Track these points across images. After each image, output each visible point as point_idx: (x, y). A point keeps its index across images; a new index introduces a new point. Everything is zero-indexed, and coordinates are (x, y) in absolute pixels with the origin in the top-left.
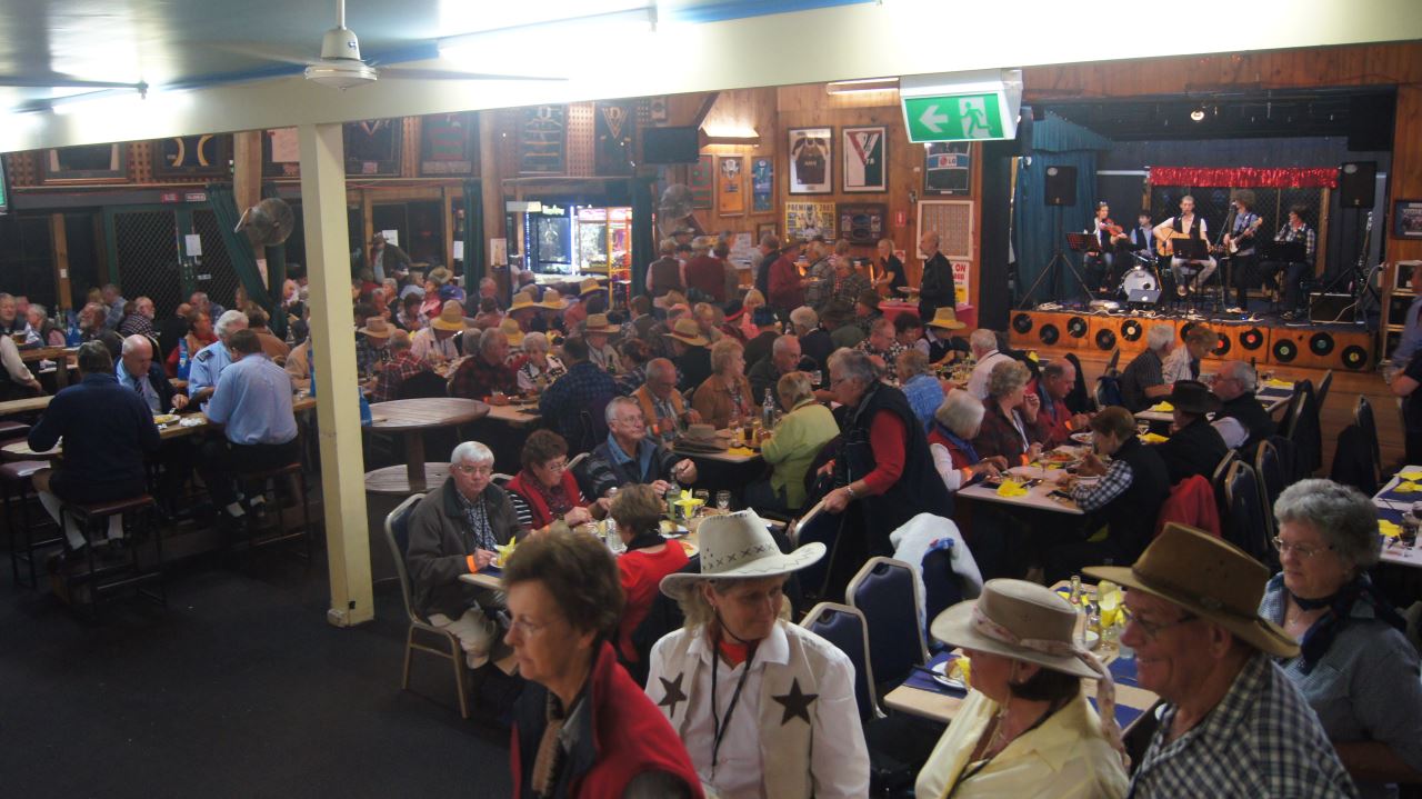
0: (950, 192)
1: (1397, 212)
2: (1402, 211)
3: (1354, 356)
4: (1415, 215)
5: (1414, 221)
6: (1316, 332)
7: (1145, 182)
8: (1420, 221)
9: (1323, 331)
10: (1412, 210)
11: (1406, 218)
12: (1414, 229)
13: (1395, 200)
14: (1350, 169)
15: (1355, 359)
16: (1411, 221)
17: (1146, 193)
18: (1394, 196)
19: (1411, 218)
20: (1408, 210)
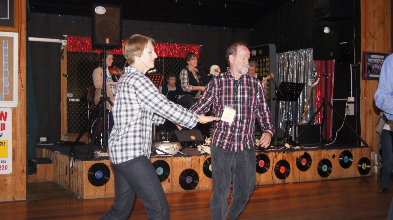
1: (365, 61)
2: (368, 60)
3: (364, 166)
4: (374, 63)
5: (373, 67)
6: (343, 150)
7: (62, 48)
8: (376, 67)
9: (347, 149)
10: (372, 60)
11: (369, 65)
12: (374, 72)
13: (363, 52)
14: (326, 30)
15: (365, 167)
16: (372, 67)
17: (63, 58)
18: (363, 49)
19: (372, 65)
20: (371, 59)
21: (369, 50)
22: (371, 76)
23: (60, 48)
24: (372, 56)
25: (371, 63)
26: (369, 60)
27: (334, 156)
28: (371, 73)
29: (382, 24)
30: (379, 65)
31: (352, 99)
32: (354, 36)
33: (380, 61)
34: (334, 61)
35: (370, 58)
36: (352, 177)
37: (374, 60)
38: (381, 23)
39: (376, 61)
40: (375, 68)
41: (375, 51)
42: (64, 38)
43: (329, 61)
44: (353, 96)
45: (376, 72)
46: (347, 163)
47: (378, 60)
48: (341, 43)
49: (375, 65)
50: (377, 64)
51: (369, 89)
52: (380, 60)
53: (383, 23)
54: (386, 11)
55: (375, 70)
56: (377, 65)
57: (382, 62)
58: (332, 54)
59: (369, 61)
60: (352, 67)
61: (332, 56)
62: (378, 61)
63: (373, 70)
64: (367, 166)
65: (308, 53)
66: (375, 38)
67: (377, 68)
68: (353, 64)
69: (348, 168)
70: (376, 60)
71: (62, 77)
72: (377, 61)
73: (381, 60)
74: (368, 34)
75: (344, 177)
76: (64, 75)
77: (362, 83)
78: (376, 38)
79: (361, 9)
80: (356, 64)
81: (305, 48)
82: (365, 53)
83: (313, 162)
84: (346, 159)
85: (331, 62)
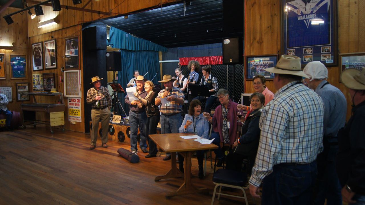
0: (73, 67)
1: (248, 64)
5: (258, 69)
8: (261, 69)
10: (256, 62)
11: (253, 68)
13: (246, 56)
16: (256, 69)
18: (246, 54)
25: (255, 66)
30: (264, 66)
33: (265, 63)
38: (268, 27)
39: (260, 63)
45: (261, 73)
49: (260, 67)
50: (262, 65)
53: (270, 26)
55: (259, 71)
56: (262, 67)
57: (267, 63)
58: (231, 60)
59: (252, 63)
61: (231, 62)
62: (262, 63)
63: (257, 72)
73: (267, 62)
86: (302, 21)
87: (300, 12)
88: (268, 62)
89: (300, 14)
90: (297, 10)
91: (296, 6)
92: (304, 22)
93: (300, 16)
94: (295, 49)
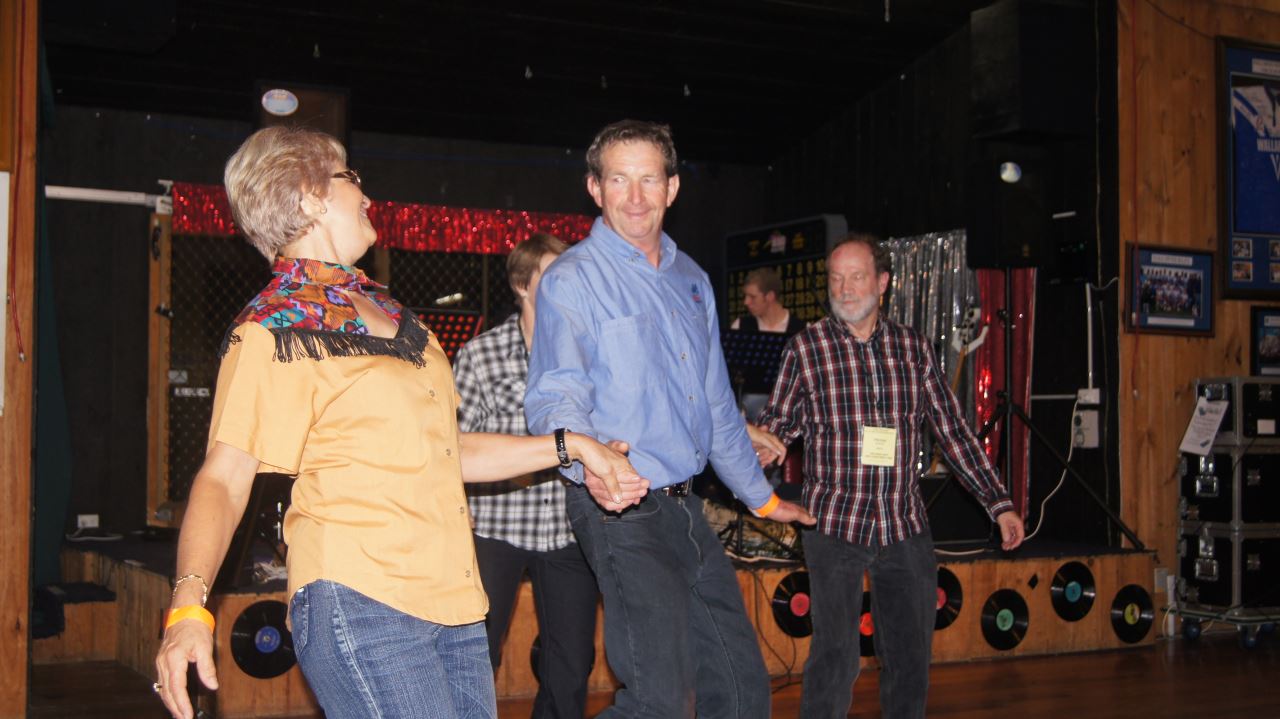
1: (1133, 273)
2: (1142, 271)
3: (1132, 612)
4: (1162, 281)
5: (1160, 293)
6: (1062, 563)
7: (156, 223)
8: (1168, 293)
9: (1075, 559)
10: (1156, 269)
11: (1147, 287)
12: (1161, 310)
13: (1127, 244)
14: (1010, 173)
15: (1134, 619)
16: (1155, 294)
17: (157, 255)
18: (1125, 235)
19: (1156, 286)
20: (1151, 268)
21: (1145, 237)
22: (1152, 321)
23: (147, 221)
24: (1156, 258)
25: (1154, 281)
26: (1146, 269)
27: (1033, 582)
28: (1154, 312)
29: (1186, 155)
30: (1177, 285)
31: (1091, 395)
32: (1099, 191)
33: (1180, 274)
34: (1033, 273)
35: (1149, 263)
36: (1094, 648)
37: (1163, 269)
38: (1183, 153)
39: (1167, 273)
40: (1164, 296)
41: (1166, 241)
42: (161, 191)
43: (1019, 272)
44: (1094, 387)
45: (1169, 309)
46: (1076, 603)
47: (1174, 271)
48: (1056, 216)
49: (1165, 286)
50: (1171, 282)
51: (1147, 362)
52: (1180, 272)
53: (1189, 151)
54: (1200, 116)
55: (1165, 303)
56: (1172, 287)
57: (1186, 276)
58: (1026, 248)
59: (1145, 272)
60: (1092, 291)
61: (1026, 255)
62: (1173, 275)
63: (1158, 303)
64: (1140, 614)
65: (953, 248)
66: (1165, 198)
67: (1171, 296)
68: (1094, 281)
69: (1080, 621)
70: (1168, 270)
71: (154, 317)
72: (1170, 273)
73: (1185, 271)
74: (1141, 188)
75: (1065, 651)
76: (158, 310)
77: (1125, 343)
78: (1168, 201)
79: (1121, 106)
80: (1104, 284)
81: (942, 229)
82: (1132, 248)
83: (966, 601)
84: (1074, 591)
85: (1026, 277)
86: (1266, 155)
87: (1262, 126)
88: (1189, 273)
89: (1261, 133)
90: (1256, 117)
91: (1255, 104)
92: (1270, 160)
93: (1262, 138)
94: (1251, 241)
